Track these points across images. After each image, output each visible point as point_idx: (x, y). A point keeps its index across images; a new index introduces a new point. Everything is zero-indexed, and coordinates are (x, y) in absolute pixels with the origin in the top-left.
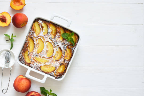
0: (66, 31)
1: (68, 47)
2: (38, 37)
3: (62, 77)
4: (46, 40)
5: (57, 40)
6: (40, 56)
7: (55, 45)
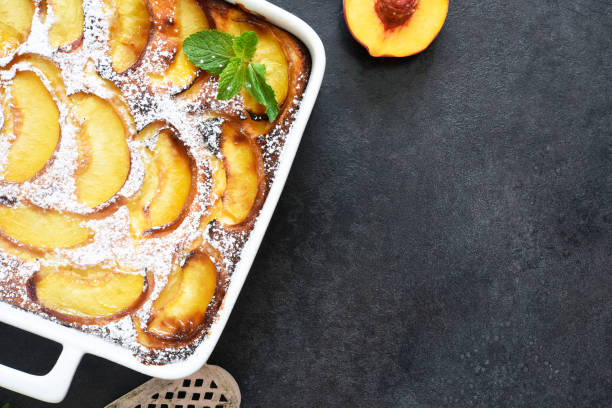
0: (213, 14)
1: (231, 132)
2: (15, 66)
3: (193, 348)
4: (75, 81)
5: (156, 84)
6: (27, 202)
7: (142, 120)
